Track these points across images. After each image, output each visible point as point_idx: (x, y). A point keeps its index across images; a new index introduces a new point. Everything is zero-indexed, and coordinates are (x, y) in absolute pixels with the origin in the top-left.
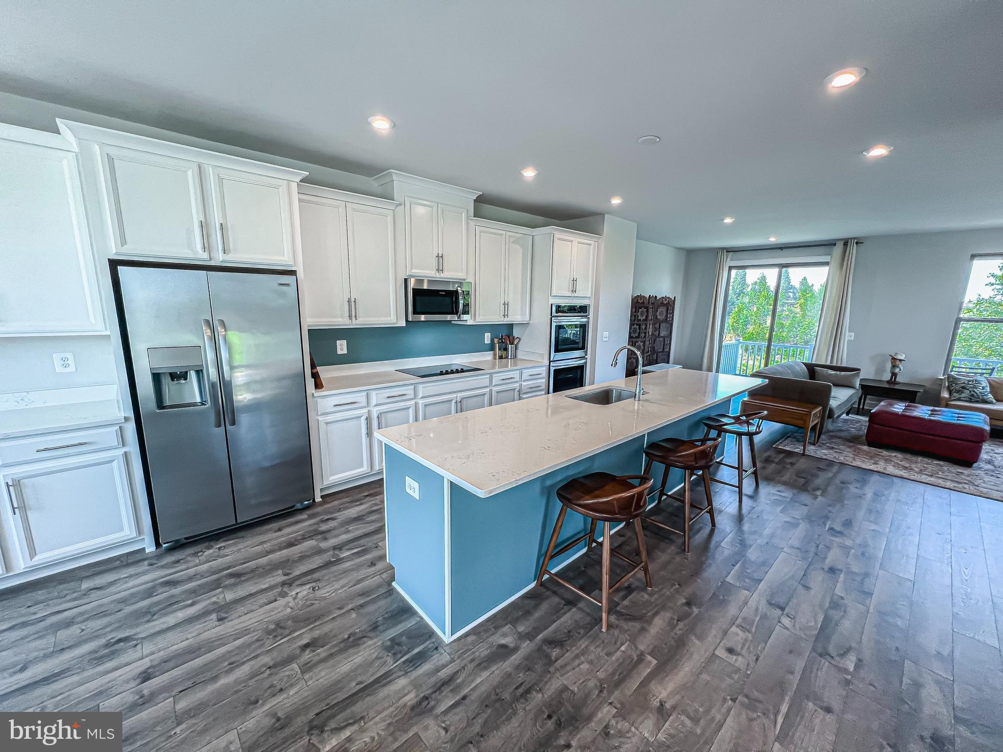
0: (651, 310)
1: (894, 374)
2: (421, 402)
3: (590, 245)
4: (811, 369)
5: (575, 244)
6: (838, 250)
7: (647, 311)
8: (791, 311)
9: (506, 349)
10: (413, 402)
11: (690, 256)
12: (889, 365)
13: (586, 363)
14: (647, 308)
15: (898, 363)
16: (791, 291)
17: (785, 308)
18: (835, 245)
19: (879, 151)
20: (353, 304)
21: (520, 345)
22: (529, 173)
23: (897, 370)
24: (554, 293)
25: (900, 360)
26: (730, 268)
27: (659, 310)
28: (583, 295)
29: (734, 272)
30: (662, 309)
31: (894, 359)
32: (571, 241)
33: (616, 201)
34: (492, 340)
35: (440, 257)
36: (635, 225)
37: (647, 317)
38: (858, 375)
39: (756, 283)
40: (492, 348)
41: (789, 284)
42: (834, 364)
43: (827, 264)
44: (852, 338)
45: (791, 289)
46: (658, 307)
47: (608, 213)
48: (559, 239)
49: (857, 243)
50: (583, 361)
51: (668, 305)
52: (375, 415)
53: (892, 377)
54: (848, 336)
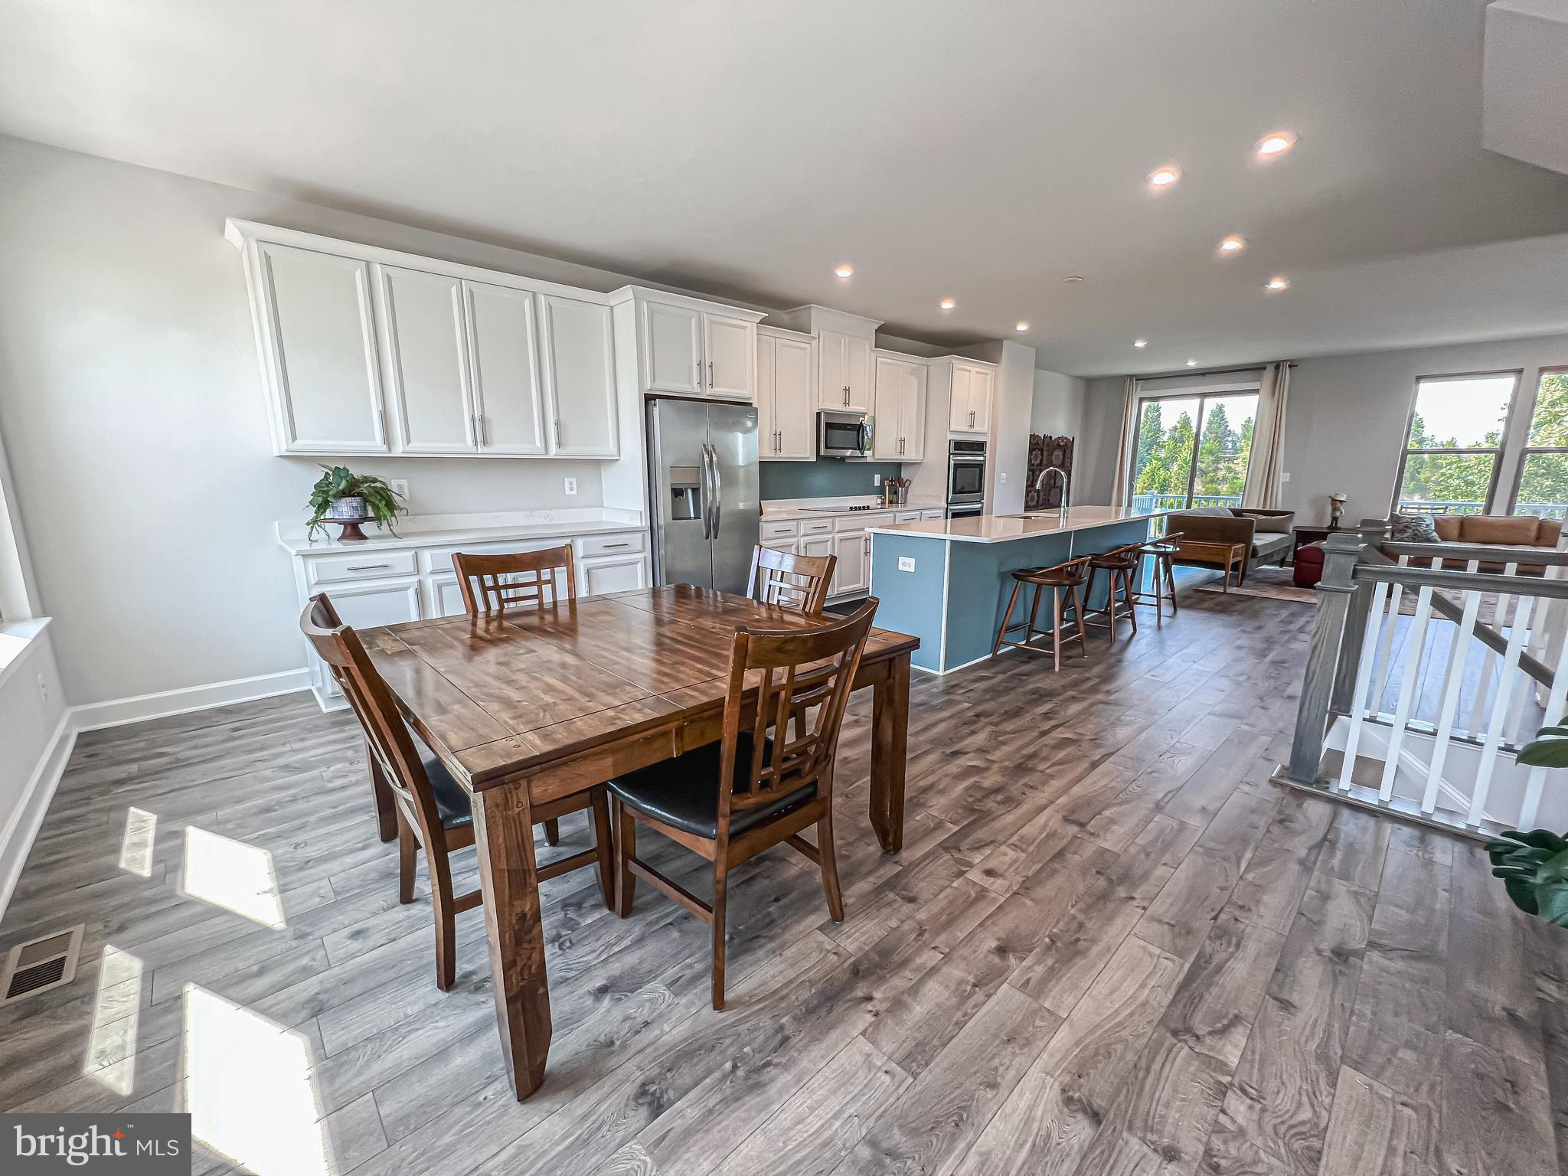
0: (1045, 453)
1: (1335, 519)
2: (837, 536)
3: (987, 374)
4: (1237, 513)
5: (973, 372)
6: (1268, 375)
7: (1042, 454)
8: (1229, 470)
9: (896, 493)
10: (830, 536)
11: (1090, 384)
12: (1329, 509)
13: (982, 508)
14: (1042, 451)
15: (1338, 504)
16: (1230, 439)
17: (1220, 466)
18: (1265, 368)
19: (1277, 284)
20: (778, 437)
21: (910, 490)
22: (947, 305)
23: (1338, 513)
24: (954, 427)
25: (1341, 501)
26: (1141, 400)
27: (1055, 453)
28: (981, 431)
29: (1145, 405)
30: (1058, 453)
31: (1334, 500)
32: (969, 371)
33: (1022, 327)
34: (882, 482)
35: (847, 390)
36: (1033, 351)
37: (1041, 461)
38: (1291, 519)
39: (1175, 429)
40: (881, 491)
41: (1226, 429)
42: (1268, 509)
43: (1256, 391)
44: (1288, 480)
45: (1229, 435)
46: (1054, 450)
47: (1007, 339)
48: (959, 369)
49: (1290, 366)
50: (979, 506)
51: (1065, 447)
52: (802, 545)
53: (1332, 523)
54: (1283, 477)
